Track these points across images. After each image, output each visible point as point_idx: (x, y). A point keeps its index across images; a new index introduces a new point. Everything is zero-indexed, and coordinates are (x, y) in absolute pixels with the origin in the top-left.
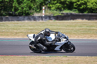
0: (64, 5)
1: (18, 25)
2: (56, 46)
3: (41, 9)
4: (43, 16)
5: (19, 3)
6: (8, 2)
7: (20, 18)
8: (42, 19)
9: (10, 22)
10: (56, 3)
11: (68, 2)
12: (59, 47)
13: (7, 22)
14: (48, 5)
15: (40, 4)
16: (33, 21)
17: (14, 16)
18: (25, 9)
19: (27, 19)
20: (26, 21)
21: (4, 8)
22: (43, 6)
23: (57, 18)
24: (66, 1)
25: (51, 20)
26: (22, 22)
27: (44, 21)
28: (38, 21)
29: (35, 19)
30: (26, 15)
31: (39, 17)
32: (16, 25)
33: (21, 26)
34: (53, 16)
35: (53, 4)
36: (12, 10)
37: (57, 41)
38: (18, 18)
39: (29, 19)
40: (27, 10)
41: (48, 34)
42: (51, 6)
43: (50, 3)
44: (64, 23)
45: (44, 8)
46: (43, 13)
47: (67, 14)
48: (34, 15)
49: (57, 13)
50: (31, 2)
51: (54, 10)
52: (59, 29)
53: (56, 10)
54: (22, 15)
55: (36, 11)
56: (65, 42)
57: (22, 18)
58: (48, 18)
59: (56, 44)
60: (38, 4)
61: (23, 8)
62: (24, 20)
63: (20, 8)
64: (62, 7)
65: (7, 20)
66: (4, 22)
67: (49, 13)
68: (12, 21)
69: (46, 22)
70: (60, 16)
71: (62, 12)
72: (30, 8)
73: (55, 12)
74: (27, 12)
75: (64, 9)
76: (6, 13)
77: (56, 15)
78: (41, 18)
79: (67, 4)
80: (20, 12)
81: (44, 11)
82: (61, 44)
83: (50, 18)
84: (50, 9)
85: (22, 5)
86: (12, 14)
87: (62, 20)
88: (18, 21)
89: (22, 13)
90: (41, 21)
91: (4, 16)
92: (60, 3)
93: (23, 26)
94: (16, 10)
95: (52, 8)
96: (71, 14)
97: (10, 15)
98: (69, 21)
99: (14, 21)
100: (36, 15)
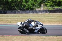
0: (55, 3)
1: (26, 16)
2: (35, 30)
3: (40, 6)
4: (42, 10)
5: (27, 2)
6: (19, 1)
7: (27, 11)
8: (41, 13)
9: (21, 14)
10: (50, 2)
11: (58, 1)
12: (37, 30)
13: (19, 14)
14: (45, 3)
15: (40, 2)
16: (35, 14)
17: (23, 10)
18: (30, 6)
19: (32, 12)
20: (31, 14)
21: (17, 5)
22: (42, 4)
23: (51, 12)
24: (56, 1)
25: (47, 13)
26: (29, 14)
27: (42, 14)
28: (38, 14)
29: (36, 12)
30: (31, 10)
31: (39, 11)
32: (24, 16)
33: (27, 17)
34: (48, 11)
35: (48, 3)
36: (22, 6)
37: (36, 27)
38: (26, 12)
39: (33, 12)
40: (32, 7)
41: (30, 22)
42: (47, 4)
43: (46, 2)
44: (55, 15)
45: (42, 5)
46: (42, 9)
47: (57, 9)
48: (36, 10)
49: (51, 9)
50: (34, 1)
51: (49, 6)
52: (52, 19)
53: (50, 7)
54: (28, 10)
55: (37, 7)
56: (41, 27)
57: (29, 12)
58: (45, 12)
59: (35, 29)
60: (38, 2)
61: (29, 5)
62: (29, 13)
63: (27, 5)
64: (54, 5)
65: (19, 13)
66: (17, 14)
67: (45, 8)
68: (22, 13)
69: (44, 14)
70: (53, 10)
71: (54, 8)
72: (33, 5)
73: (49, 7)
74: (31, 8)
75: (55, 6)
76: (18, 9)
77: (50, 10)
78: (41, 11)
79: (57, 3)
80: (27, 8)
81: (42, 7)
82: (38, 28)
83: (46, 11)
84: (46, 6)
85: (28, 3)
86: (22, 9)
87: (54, 13)
88: (26, 13)
89: (28, 8)
90: (40, 13)
91: (17, 10)
92: (52, 2)
93: (29, 17)
94: (25, 6)
95: (48, 5)
96: (60, 9)
97: (21, 10)
98: (59, 14)
99: (23, 13)
100: (37, 10)
